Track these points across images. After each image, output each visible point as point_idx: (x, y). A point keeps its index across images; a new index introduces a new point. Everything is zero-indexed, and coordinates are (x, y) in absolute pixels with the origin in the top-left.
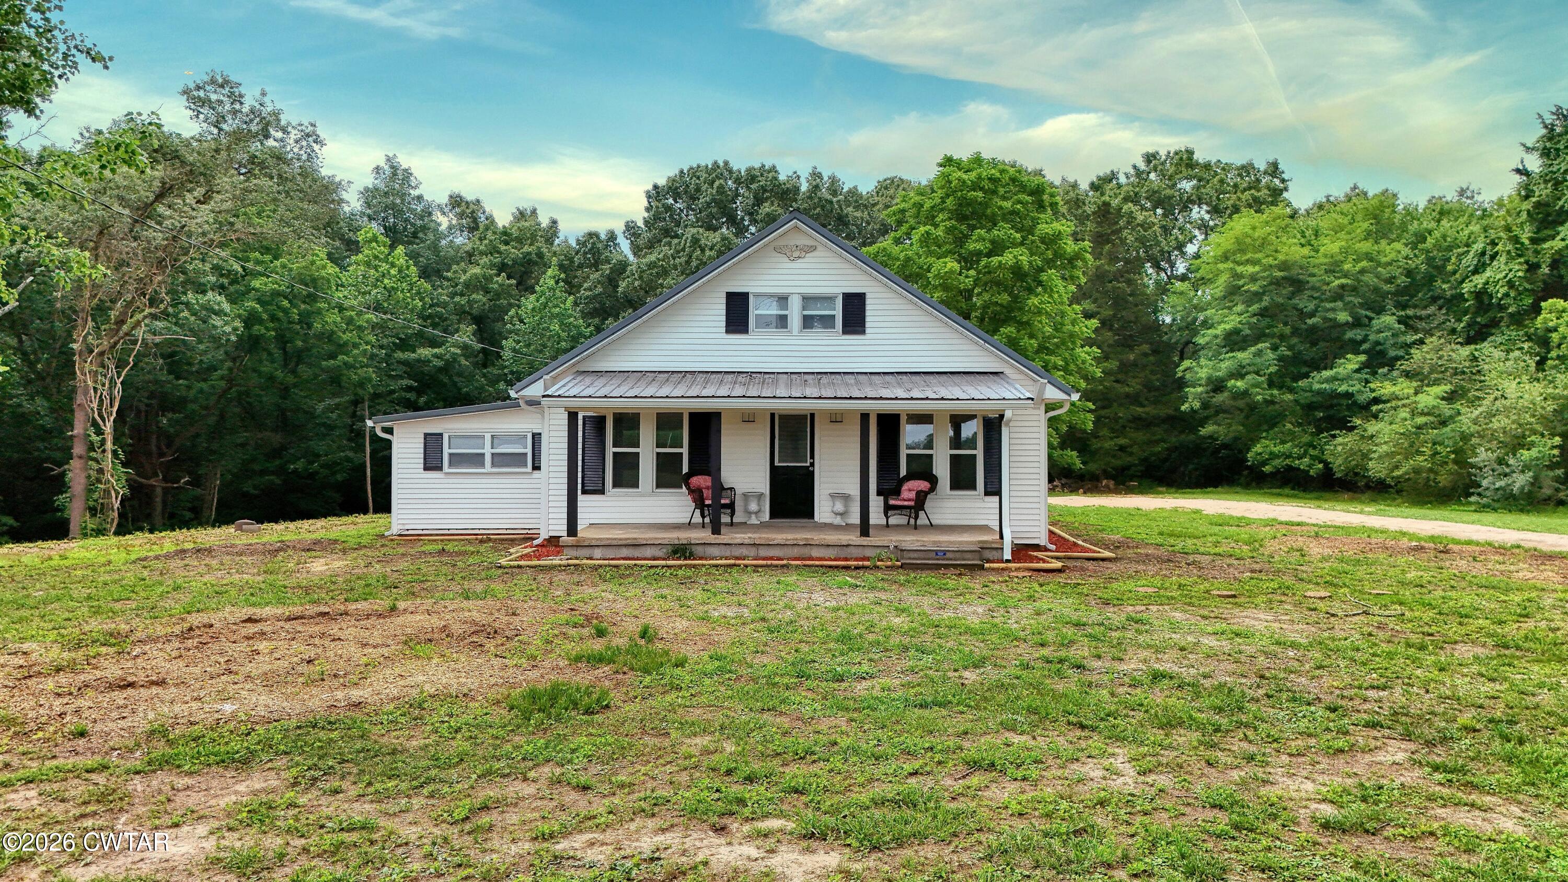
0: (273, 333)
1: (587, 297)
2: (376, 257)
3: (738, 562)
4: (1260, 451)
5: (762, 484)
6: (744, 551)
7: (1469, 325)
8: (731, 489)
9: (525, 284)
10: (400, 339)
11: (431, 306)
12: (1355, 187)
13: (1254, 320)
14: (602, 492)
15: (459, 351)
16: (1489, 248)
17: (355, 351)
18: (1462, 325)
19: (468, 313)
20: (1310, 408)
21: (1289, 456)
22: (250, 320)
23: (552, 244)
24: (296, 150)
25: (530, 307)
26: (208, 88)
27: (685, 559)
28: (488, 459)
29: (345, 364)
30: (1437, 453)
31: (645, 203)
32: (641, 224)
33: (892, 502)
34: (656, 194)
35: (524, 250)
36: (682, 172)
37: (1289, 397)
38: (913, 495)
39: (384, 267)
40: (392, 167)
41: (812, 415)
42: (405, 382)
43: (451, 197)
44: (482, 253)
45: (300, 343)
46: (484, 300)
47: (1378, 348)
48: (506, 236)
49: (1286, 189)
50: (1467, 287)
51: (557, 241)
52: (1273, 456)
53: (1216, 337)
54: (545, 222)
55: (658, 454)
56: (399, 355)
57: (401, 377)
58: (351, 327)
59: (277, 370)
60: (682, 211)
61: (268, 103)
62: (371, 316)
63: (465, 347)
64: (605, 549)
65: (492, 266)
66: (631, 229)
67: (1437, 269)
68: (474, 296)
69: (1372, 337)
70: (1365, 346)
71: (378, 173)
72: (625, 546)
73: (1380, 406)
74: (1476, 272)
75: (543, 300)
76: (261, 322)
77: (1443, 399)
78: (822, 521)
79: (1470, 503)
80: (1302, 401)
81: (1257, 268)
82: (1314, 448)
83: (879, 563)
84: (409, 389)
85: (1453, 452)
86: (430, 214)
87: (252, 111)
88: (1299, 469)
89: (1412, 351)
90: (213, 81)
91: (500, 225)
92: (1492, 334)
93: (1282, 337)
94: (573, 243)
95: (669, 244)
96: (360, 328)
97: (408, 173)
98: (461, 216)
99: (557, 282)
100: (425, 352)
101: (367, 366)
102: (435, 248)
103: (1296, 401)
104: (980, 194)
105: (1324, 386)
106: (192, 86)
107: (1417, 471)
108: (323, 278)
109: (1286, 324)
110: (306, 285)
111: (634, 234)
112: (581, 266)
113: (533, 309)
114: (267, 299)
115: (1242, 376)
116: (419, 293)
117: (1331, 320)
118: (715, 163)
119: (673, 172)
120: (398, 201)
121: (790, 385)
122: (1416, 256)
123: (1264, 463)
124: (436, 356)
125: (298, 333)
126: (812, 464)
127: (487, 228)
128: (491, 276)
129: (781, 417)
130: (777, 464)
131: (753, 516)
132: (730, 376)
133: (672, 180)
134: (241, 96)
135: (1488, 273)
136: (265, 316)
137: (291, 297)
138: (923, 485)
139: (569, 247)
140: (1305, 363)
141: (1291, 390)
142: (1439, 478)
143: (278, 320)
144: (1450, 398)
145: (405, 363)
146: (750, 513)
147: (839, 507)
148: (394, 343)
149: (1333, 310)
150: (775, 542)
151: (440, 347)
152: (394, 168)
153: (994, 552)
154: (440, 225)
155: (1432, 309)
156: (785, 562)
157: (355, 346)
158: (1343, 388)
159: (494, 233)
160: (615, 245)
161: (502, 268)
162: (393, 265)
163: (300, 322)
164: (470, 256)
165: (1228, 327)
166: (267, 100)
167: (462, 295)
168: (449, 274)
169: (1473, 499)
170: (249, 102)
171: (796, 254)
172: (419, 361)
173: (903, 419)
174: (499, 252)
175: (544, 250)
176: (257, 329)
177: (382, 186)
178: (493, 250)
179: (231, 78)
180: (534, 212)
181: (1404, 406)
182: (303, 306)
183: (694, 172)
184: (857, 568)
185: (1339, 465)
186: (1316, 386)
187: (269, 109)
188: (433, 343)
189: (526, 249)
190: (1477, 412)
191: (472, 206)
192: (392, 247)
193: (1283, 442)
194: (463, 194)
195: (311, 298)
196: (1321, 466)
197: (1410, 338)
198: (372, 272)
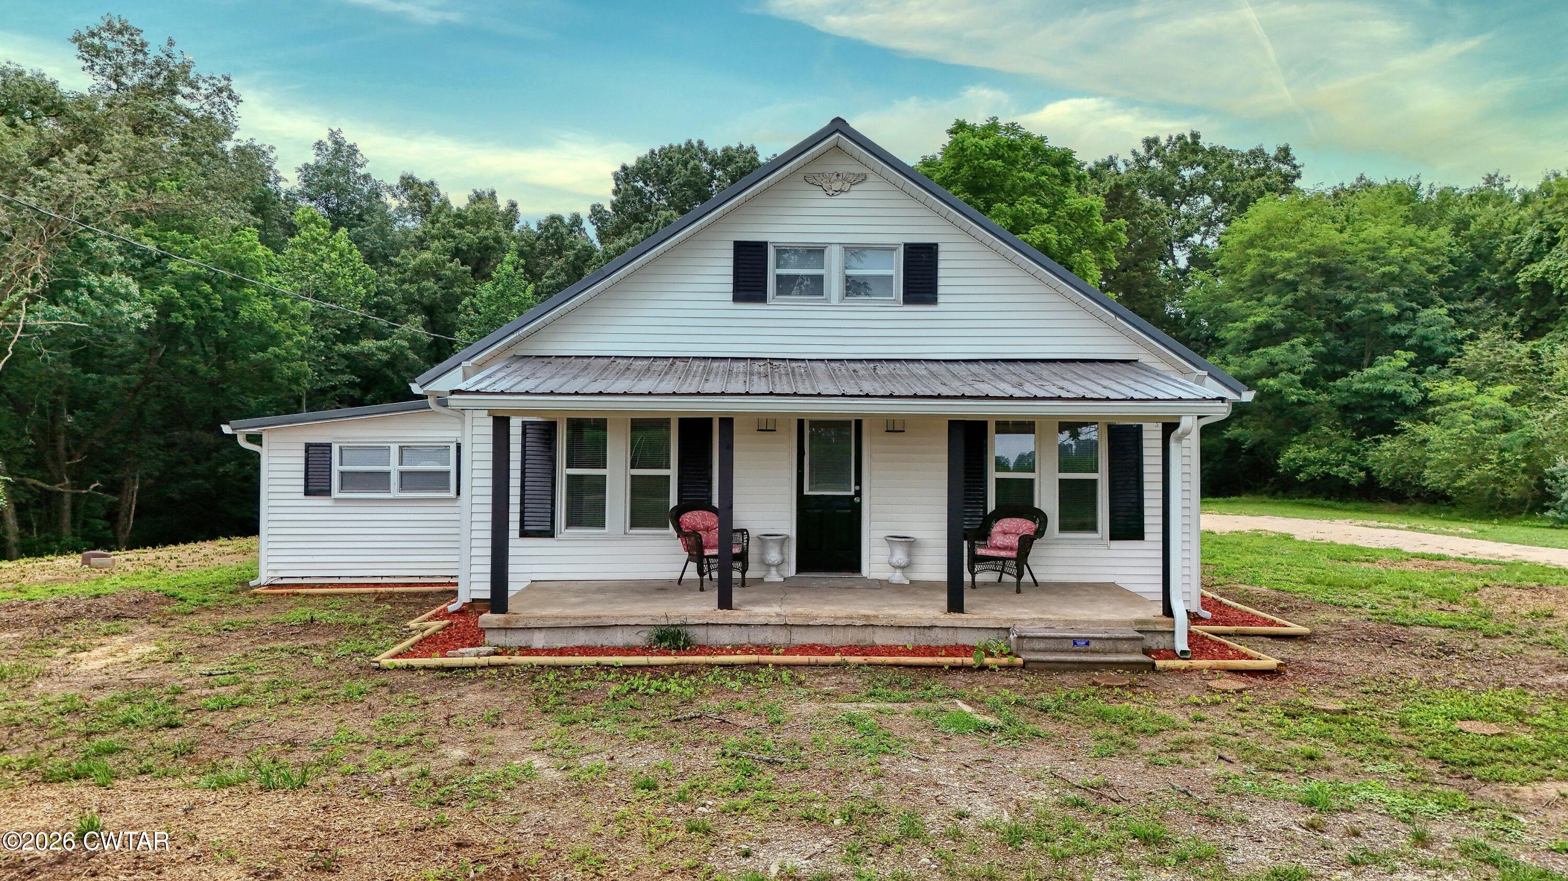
0: (193, 322)
1: (548, 287)
2: (315, 240)
3: (764, 658)
4: (1292, 457)
5: (787, 525)
6: (768, 636)
7: (1522, 319)
8: (743, 531)
9: (480, 271)
10: (341, 330)
11: (376, 295)
12: (1361, 178)
13: (1288, 312)
14: (549, 534)
15: (406, 344)
16: (1546, 234)
17: (288, 343)
18: (1514, 319)
19: (419, 303)
20: (1346, 409)
21: (1324, 463)
22: (166, 307)
23: (512, 229)
24: (207, 107)
25: (485, 295)
26: (104, 35)
27: (678, 654)
28: (395, 479)
29: (276, 356)
30: (1503, 462)
31: (613, 186)
32: (608, 208)
33: (980, 551)
34: (625, 175)
35: (480, 234)
36: (652, 152)
37: (1324, 397)
38: (1013, 541)
39: (324, 250)
40: (336, 142)
41: (859, 423)
42: (346, 378)
43: (403, 178)
44: (433, 238)
45: (223, 333)
46: (436, 287)
47: (1426, 344)
48: (460, 219)
49: (1298, 176)
50: (1522, 277)
51: (517, 227)
52: (1308, 462)
53: (1245, 330)
54: (503, 205)
55: (633, 477)
56: (340, 347)
57: (342, 372)
58: (283, 316)
59: (197, 362)
60: (652, 194)
61: (177, 54)
62: (309, 304)
63: (414, 340)
64: (550, 634)
65: (445, 251)
66: (597, 213)
67: (1485, 257)
68: (424, 283)
69: (1420, 331)
70: (1411, 342)
71: (319, 149)
72: (584, 627)
73: (1438, 408)
74: (1530, 260)
75: (500, 287)
76: (180, 309)
77: (1507, 400)
78: (874, 576)
79: (1547, 518)
80: (1338, 402)
81: (1293, 254)
82: (1354, 453)
83: (988, 660)
84: (352, 385)
85: (1523, 460)
86: (378, 196)
87: (158, 63)
88: (1337, 476)
89: (1464, 347)
90: (110, 27)
91: (455, 209)
92: (1551, 330)
93: (1315, 331)
94: (534, 227)
95: (640, 229)
96: (294, 317)
97: (353, 150)
98: (412, 199)
99: (516, 269)
100: (368, 344)
101: (302, 359)
102: (382, 231)
103: (1332, 402)
104: (1000, 163)
105: (1367, 385)
106: (85, 32)
107: (1483, 480)
108: (251, 260)
109: (1319, 318)
110: (232, 269)
111: (600, 219)
112: (543, 253)
113: (489, 298)
114: (187, 283)
115: (1275, 375)
116: (363, 279)
117: (1374, 311)
118: (689, 143)
119: (644, 152)
120: (341, 180)
121: (833, 377)
122: (1458, 243)
123: (1299, 470)
124: (380, 349)
125: (222, 322)
126: (859, 493)
127: (440, 210)
128: (444, 262)
129: (813, 424)
130: (807, 492)
131: (773, 570)
132: (742, 364)
133: (642, 161)
134: (143, 45)
135: (1547, 262)
136: (182, 302)
137: (215, 282)
138: (1026, 526)
139: (531, 232)
140: (1341, 361)
141: (1326, 390)
142: (1508, 490)
143: (199, 307)
144: (1514, 399)
145: (346, 356)
146: (769, 566)
147: (900, 556)
148: (335, 335)
149: (1377, 301)
150: (818, 622)
151: (385, 339)
152: (338, 144)
153: (1159, 638)
154: (387, 207)
155: (1480, 302)
156: (837, 658)
157: (289, 337)
158: (1389, 388)
159: (448, 216)
160: (580, 229)
161: (457, 253)
162: (334, 248)
163: (225, 309)
164: (421, 243)
165: (1259, 319)
166: (175, 50)
167: (411, 282)
168: (397, 259)
169: (1550, 513)
170: (154, 52)
171: (837, 186)
172: (362, 354)
173: (991, 428)
174: (454, 237)
175: (503, 235)
176: (176, 317)
177: (323, 162)
178: (448, 235)
179: (130, 23)
180: (493, 194)
181: (1463, 408)
182: (229, 292)
183: (666, 153)
184: (955, 668)
185: (1384, 473)
186: (1357, 386)
187: (178, 62)
188: (379, 336)
189: (483, 233)
190: (1551, 416)
191: (425, 188)
192: (334, 229)
193: (1318, 447)
194: (416, 175)
195: (238, 284)
196: (1363, 474)
197: (1460, 334)
198: (310, 256)
